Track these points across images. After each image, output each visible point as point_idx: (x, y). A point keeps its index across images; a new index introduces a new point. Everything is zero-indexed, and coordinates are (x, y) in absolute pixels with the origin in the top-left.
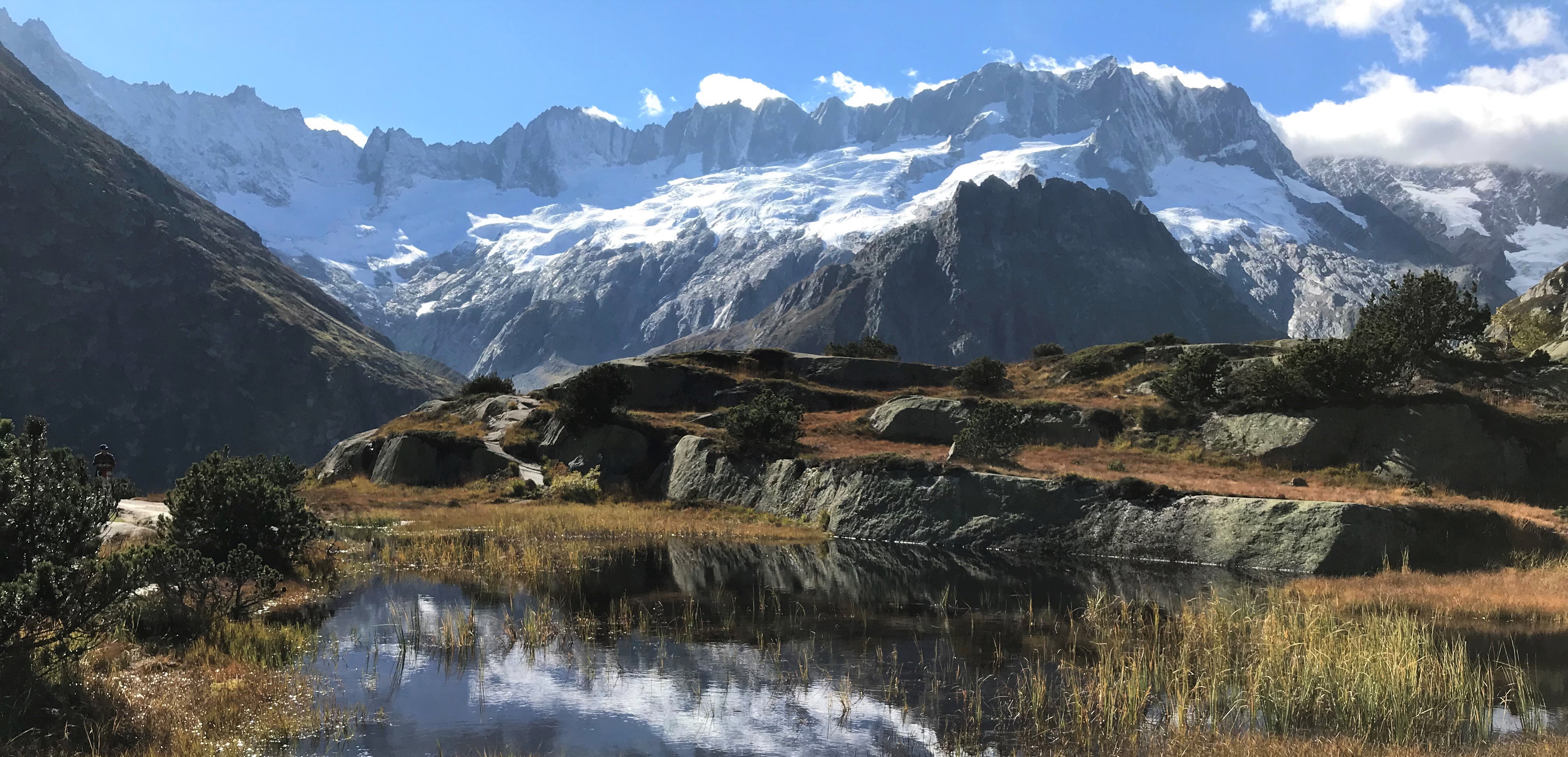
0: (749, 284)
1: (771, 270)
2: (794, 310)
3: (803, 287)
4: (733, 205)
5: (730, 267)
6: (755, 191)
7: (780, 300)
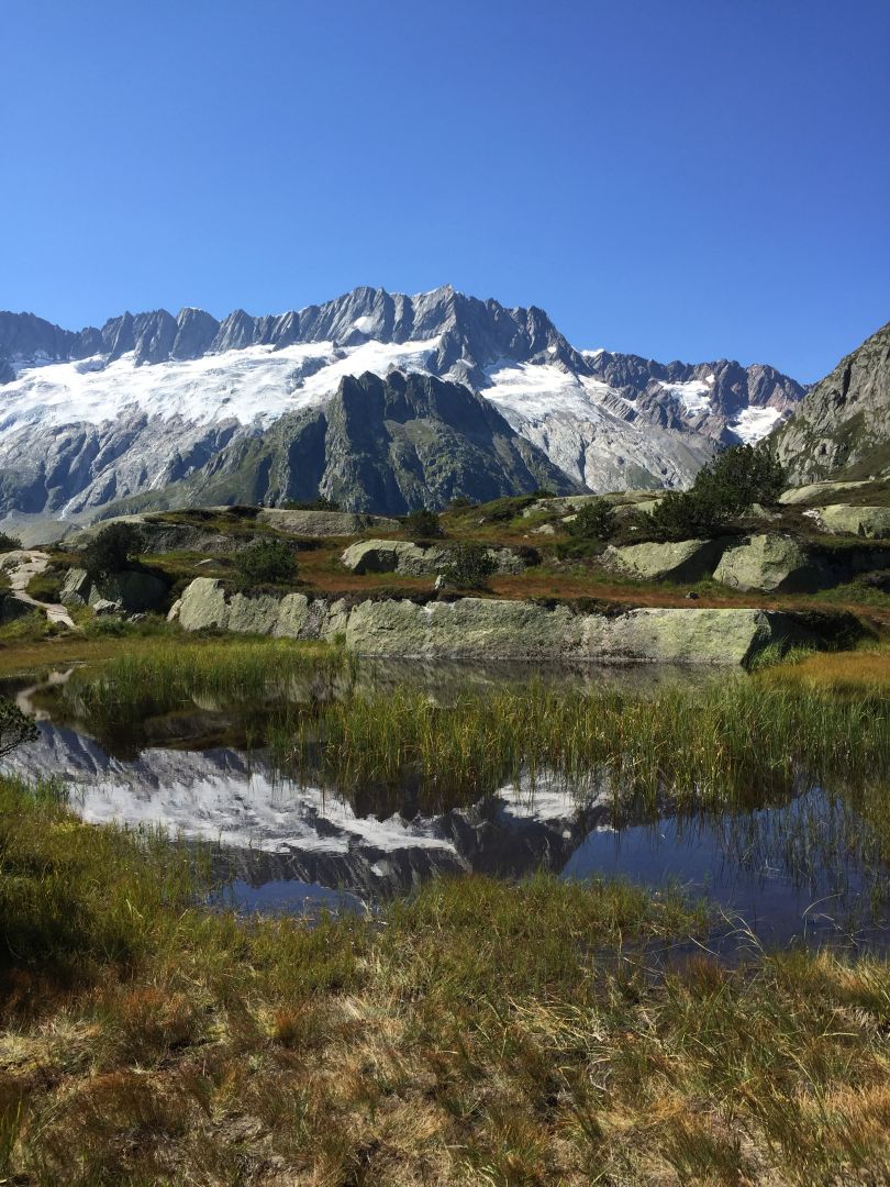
0: (178, 454)
1: (197, 444)
2: (219, 474)
3: (223, 457)
4: (163, 391)
5: (162, 441)
6: (180, 381)
7: (206, 466)
